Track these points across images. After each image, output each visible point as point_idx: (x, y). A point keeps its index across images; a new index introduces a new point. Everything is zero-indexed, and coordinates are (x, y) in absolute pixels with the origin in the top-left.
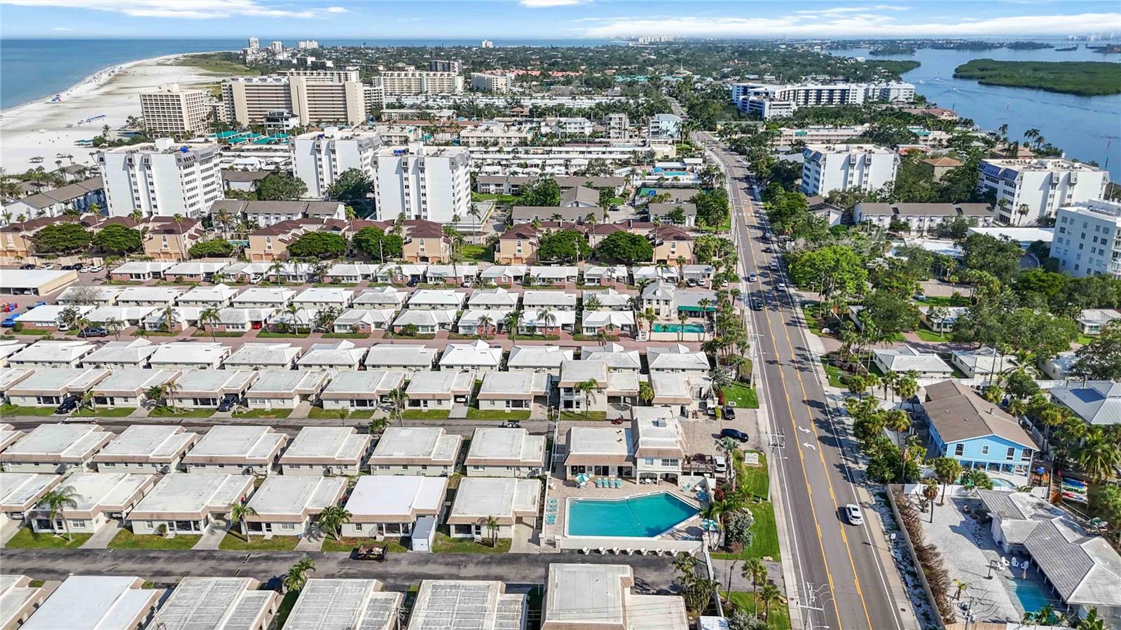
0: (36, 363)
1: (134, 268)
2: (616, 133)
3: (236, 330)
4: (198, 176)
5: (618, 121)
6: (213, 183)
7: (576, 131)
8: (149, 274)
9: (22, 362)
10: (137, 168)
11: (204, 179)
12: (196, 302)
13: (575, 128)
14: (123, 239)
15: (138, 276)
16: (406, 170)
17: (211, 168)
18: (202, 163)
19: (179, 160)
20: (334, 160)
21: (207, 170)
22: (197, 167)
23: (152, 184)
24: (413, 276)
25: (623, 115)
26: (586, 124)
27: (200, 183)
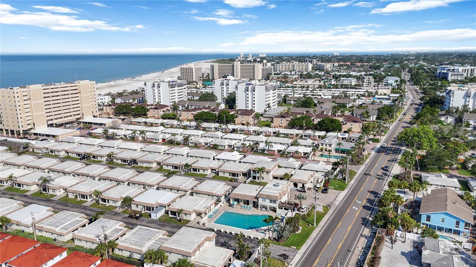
0: (85, 144)
1: (139, 120)
2: (367, 85)
3: (156, 141)
4: (176, 91)
5: (368, 79)
6: (182, 95)
7: (348, 83)
8: (143, 122)
9: (81, 144)
10: (156, 87)
11: (178, 93)
12: (150, 131)
13: (348, 82)
14: (140, 110)
15: (139, 123)
16: (248, 91)
17: (182, 89)
18: (178, 86)
19: (169, 85)
20: (228, 88)
21: (180, 89)
22: (176, 88)
23: (160, 93)
24: (233, 129)
25: (371, 77)
26: (353, 81)
27: (177, 94)
